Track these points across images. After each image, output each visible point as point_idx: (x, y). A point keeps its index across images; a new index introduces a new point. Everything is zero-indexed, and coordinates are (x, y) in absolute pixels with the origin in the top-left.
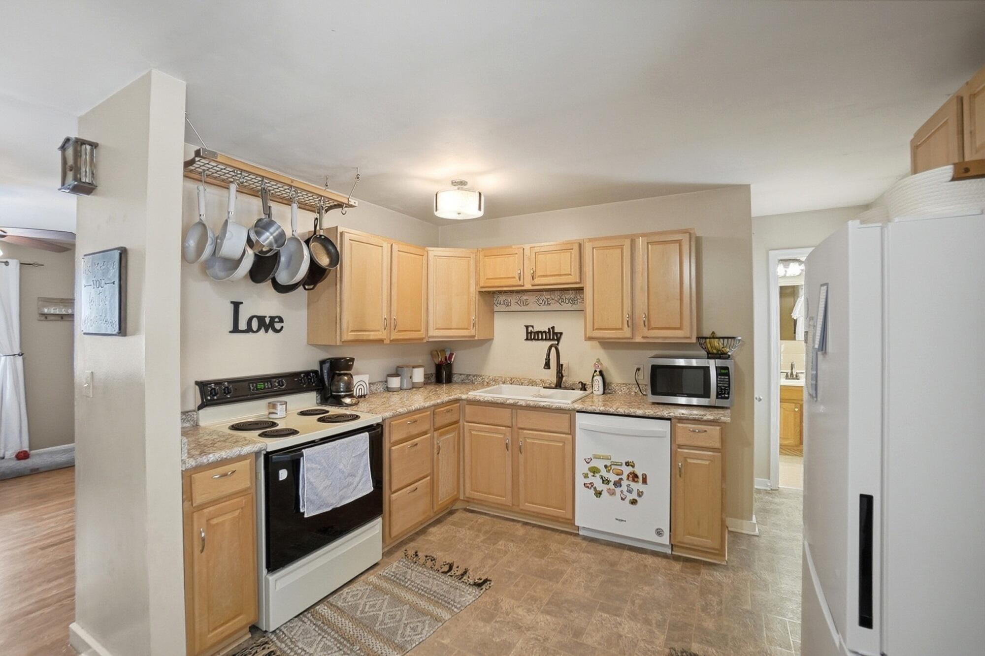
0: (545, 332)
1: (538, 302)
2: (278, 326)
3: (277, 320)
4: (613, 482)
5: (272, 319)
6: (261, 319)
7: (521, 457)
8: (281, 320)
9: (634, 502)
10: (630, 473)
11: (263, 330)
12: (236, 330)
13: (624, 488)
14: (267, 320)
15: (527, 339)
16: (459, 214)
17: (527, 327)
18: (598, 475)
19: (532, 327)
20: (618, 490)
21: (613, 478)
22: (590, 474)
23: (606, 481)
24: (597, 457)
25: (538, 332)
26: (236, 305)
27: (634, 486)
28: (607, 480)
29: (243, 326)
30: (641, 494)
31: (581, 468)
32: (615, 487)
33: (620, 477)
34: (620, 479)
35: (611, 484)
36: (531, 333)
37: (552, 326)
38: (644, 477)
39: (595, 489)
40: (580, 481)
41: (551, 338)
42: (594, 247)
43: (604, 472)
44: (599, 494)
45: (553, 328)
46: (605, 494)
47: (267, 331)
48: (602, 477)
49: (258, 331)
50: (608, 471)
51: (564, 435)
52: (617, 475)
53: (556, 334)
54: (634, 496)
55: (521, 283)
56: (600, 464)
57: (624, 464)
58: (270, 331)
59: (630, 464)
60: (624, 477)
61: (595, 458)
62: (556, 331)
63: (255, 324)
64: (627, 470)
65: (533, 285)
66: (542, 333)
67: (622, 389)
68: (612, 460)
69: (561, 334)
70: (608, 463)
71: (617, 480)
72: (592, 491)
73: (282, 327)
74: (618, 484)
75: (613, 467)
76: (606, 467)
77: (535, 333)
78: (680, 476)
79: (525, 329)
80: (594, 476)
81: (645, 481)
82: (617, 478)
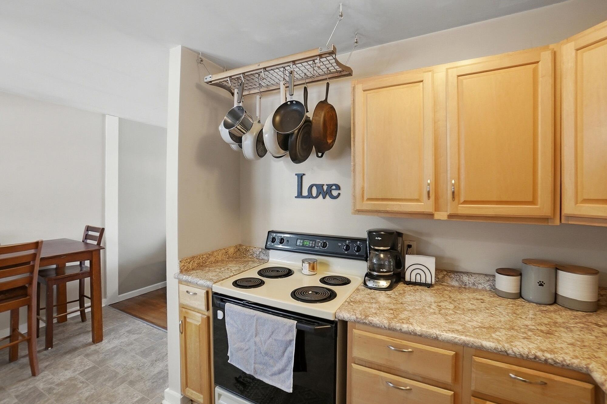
2: (335, 193)
3: (334, 187)
5: (330, 186)
6: (320, 187)
8: (338, 187)
11: (321, 197)
12: (300, 195)
14: (325, 188)
26: (300, 177)
29: (305, 193)
47: (324, 198)
49: (317, 197)
58: (328, 197)
63: (314, 191)
73: (339, 194)
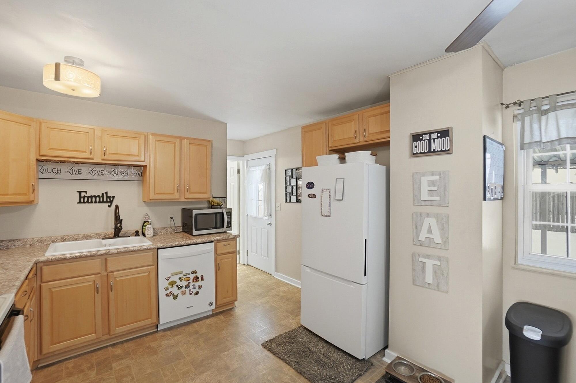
0: (99, 196)
1: (91, 173)
4: (184, 287)
7: (112, 295)
9: (197, 293)
10: (195, 277)
13: (191, 287)
15: (80, 202)
16: (73, 90)
17: (80, 193)
18: (175, 286)
19: (86, 192)
20: (188, 290)
21: (184, 283)
22: (170, 287)
23: (179, 287)
24: (173, 274)
25: (91, 197)
27: (197, 284)
28: (181, 286)
30: (200, 287)
31: (163, 284)
32: (186, 289)
33: (189, 281)
34: (188, 283)
35: (184, 288)
36: (84, 197)
37: (106, 191)
38: (202, 277)
39: (173, 294)
40: (162, 293)
41: (105, 200)
42: (156, 139)
43: (179, 283)
44: (175, 297)
45: (106, 193)
46: (180, 296)
48: (177, 286)
50: (181, 281)
51: (149, 267)
52: (187, 281)
53: (110, 197)
54: (197, 289)
55: (91, 157)
56: (176, 278)
57: (191, 274)
59: (194, 272)
60: (191, 281)
61: (172, 275)
62: (109, 195)
64: (192, 276)
65: (102, 160)
66: (95, 197)
67: (162, 231)
68: (183, 273)
69: (114, 197)
70: (181, 276)
71: (187, 284)
72: (172, 297)
74: (187, 286)
75: (184, 277)
76: (180, 278)
77: (88, 197)
78: (219, 270)
79: (78, 194)
80: (173, 287)
81: (202, 279)
82: (187, 283)
